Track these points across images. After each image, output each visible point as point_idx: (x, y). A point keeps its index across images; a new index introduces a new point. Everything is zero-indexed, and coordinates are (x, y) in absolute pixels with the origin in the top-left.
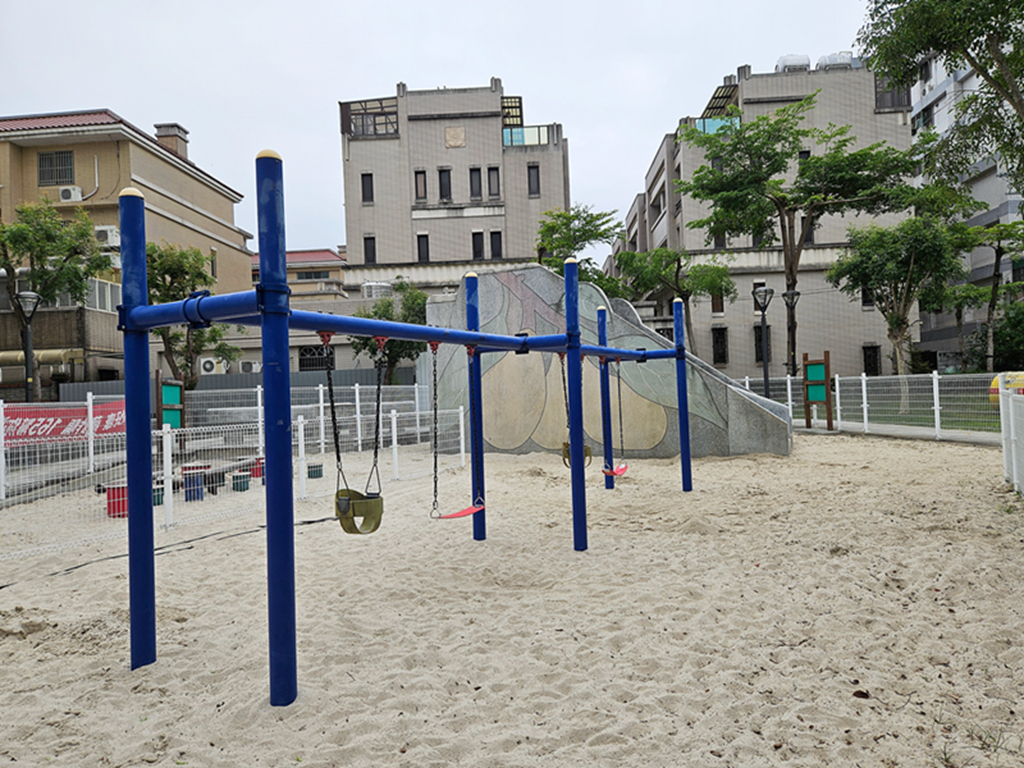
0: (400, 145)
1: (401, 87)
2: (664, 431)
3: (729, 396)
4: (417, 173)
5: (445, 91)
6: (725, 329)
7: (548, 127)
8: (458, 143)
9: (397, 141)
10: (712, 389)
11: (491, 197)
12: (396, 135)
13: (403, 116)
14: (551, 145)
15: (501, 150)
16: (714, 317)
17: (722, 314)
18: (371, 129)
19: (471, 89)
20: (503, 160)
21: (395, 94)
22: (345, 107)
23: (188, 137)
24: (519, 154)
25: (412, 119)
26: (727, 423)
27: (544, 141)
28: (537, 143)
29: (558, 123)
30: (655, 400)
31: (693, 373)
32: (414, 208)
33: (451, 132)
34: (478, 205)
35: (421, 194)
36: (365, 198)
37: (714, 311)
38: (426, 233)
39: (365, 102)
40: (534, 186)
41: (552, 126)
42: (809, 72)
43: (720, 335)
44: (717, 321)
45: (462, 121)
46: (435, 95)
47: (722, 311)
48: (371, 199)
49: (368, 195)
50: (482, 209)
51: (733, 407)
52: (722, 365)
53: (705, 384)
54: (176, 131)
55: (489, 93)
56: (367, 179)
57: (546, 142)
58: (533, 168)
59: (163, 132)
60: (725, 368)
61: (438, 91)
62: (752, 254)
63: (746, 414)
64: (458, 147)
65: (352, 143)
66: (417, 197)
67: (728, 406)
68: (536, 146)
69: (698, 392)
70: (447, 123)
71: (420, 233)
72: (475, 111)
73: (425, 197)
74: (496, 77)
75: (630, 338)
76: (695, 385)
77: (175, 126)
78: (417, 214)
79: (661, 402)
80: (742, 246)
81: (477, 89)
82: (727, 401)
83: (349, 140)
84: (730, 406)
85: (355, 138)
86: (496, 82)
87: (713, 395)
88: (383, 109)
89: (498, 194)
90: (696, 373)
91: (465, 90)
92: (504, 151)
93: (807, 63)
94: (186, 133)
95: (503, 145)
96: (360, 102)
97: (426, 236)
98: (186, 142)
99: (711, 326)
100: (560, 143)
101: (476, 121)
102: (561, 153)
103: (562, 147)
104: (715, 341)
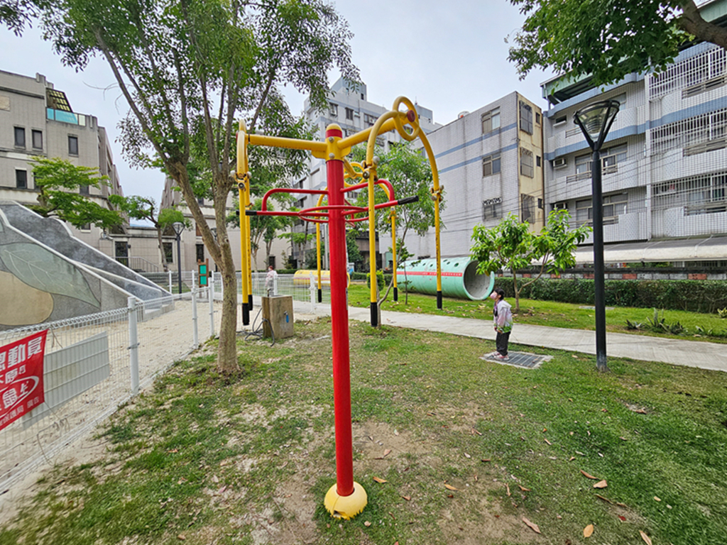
2: (51, 311)
3: (102, 286)
6: (203, 245)
7: (86, 116)
10: (90, 282)
11: (34, 149)
15: (45, 121)
16: (197, 239)
20: (46, 127)
24: (61, 126)
26: (100, 303)
27: (82, 123)
28: (76, 123)
29: (94, 116)
30: (43, 289)
31: (75, 271)
34: (22, 152)
37: (197, 235)
40: (74, 149)
41: (89, 116)
44: (199, 241)
45: (7, 94)
50: (26, 155)
51: (105, 293)
53: (84, 279)
55: (34, 82)
57: (84, 125)
58: (72, 138)
63: (114, 297)
67: (101, 292)
68: (75, 125)
69: (79, 283)
72: (20, 90)
75: (21, 245)
76: (77, 279)
79: (48, 290)
81: (22, 76)
82: (100, 289)
84: (103, 293)
86: (41, 77)
87: (91, 285)
89: (42, 148)
90: (77, 271)
91: (10, 74)
92: (47, 122)
95: (47, 118)
99: (195, 243)
100: (97, 128)
101: (21, 97)
102: (97, 134)
103: (98, 131)
104: (198, 250)
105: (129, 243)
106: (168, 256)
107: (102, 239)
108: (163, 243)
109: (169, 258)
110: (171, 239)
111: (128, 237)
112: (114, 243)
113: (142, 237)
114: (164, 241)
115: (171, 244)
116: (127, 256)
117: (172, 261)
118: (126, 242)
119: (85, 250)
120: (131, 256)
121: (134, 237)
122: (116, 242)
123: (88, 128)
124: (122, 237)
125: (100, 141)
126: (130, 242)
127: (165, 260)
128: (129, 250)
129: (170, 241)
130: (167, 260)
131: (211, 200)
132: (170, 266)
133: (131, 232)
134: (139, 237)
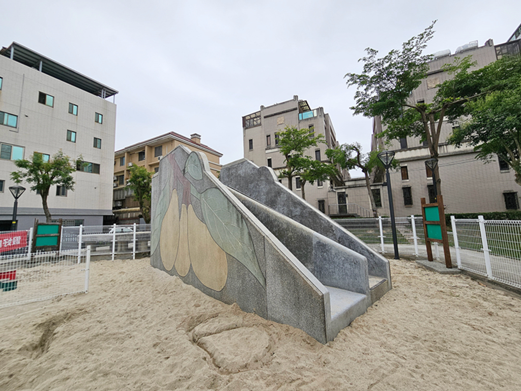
0: (262, 127)
1: (262, 107)
4: (267, 136)
5: (277, 104)
6: (410, 188)
7: (317, 109)
8: (282, 122)
9: (260, 126)
10: (254, 240)
12: (260, 125)
13: (262, 117)
14: (318, 116)
16: (403, 182)
17: (408, 180)
18: (252, 123)
19: (286, 102)
20: (299, 126)
21: (260, 110)
22: (244, 118)
23: (201, 137)
24: (305, 122)
25: (265, 117)
27: (315, 115)
28: (312, 116)
29: (321, 107)
32: (266, 149)
33: (279, 119)
35: (269, 144)
36: (250, 148)
37: (403, 179)
38: (270, 158)
39: (250, 115)
41: (318, 109)
42: (451, 56)
43: (407, 191)
44: (405, 184)
45: (283, 115)
46: (273, 107)
47: (408, 179)
48: (252, 148)
49: (251, 147)
52: (410, 206)
53: (249, 234)
54: (196, 136)
55: (293, 101)
56: (251, 141)
59: (193, 136)
60: (411, 207)
61: (275, 105)
62: (423, 149)
64: (282, 124)
65: (246, 130)
66: (268, 145)
68: (312, 118)
69: (245, 242)
70: (278, 116)
71: (268, 158)
72: (288, 109)
73: (270, 145)
74: (295, 95)
75: (210, 191)
77: (195, 134)
78: (267, 151)
80: (417, 146)
81: (288, 101)
83: (245, 129)
85: (247, 128)
86: (296, 97)
88: (257, 116)
90: (244, 222)
91: (284, 103)
92: (299, 122)
93: (449, 52)
94: (200, 136)
95: (299, 120)
96: (249, 115)
97: (271, 159)
98: (200, 139)
99: (402, 187)
100: (323, 115)
101: (288, 113)
102: (323, 119)
103: (324, 116)
104: (405, 194)
105: (346, 193)
106: (378, 202)
107: (329, 191)
108: (372, 190)
109: (378, 203)
110: (378, 185)
111: (346, 188)
112: (337, 194)
113: (356, 187)
114: (372, 188)
115: (379, 189)
116: (346, 203)
117: (381, 206)
118: (345, 192)
119: (285, 196)
120: (349, 203)
121: (350, 187)
122: (338, 193)
123: (318, 117)
124: (342, 188)
125: (326, 124)
126: (347, 191)
127: (374, 204)
128: (347, 198)
129: (378, 188)
130: (376, 205)
131: (417, 136)
132: (379, 210)
133: (347, 184)
134: (353, 187)
